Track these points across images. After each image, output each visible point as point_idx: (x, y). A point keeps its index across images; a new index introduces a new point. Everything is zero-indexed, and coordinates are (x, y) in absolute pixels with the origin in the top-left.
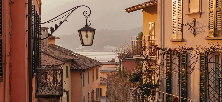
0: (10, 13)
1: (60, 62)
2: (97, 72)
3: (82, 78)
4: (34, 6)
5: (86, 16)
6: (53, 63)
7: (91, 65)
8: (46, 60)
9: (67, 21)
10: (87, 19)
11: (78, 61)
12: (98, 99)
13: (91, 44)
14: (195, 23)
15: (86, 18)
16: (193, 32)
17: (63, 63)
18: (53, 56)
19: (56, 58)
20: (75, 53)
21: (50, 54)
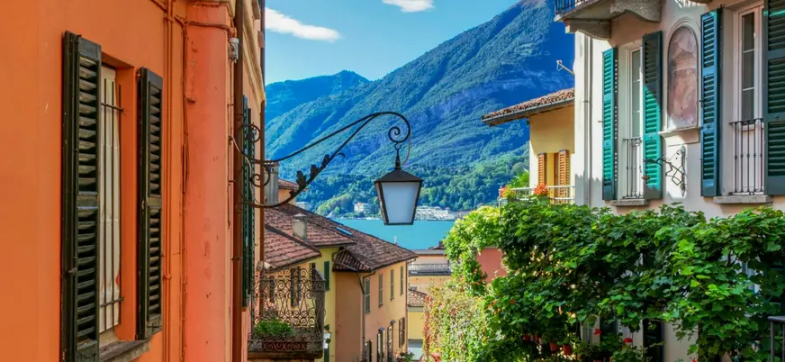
0: (185, 133)
1: (309, 251)
2: (402, 278)
3: (364, 293)
4: (250, 110)
5: (397, 142)
6: (291, 255)
7: (388, 259)
8: (271, 247)
9: (342, 154)
10: (398, 150)
11: (353, 248)
12: (404, 346)
13: (410, 221)
14: (683, 158)
15: (398, 146)
16: (678, 182)
17: (316, 254)
18: (291, 235)
19: (297, 241)
20: (346, 228)
21: (284, 231)
